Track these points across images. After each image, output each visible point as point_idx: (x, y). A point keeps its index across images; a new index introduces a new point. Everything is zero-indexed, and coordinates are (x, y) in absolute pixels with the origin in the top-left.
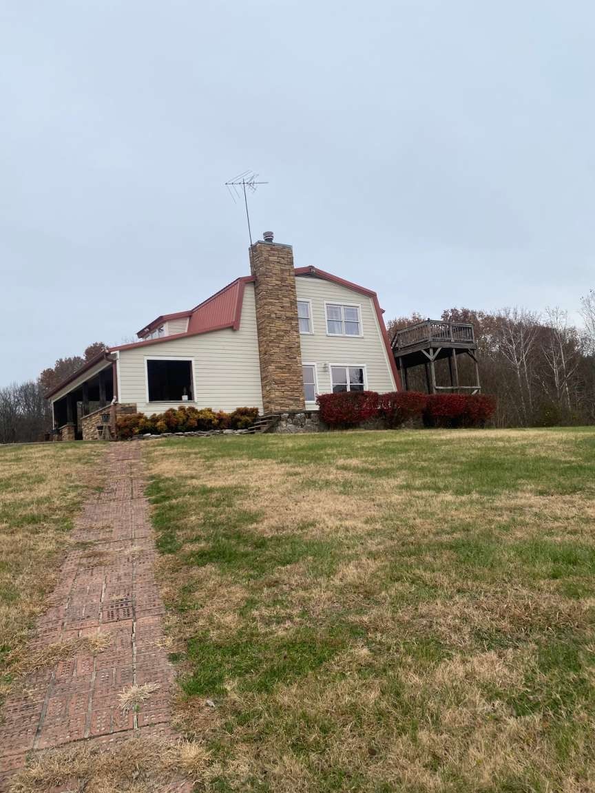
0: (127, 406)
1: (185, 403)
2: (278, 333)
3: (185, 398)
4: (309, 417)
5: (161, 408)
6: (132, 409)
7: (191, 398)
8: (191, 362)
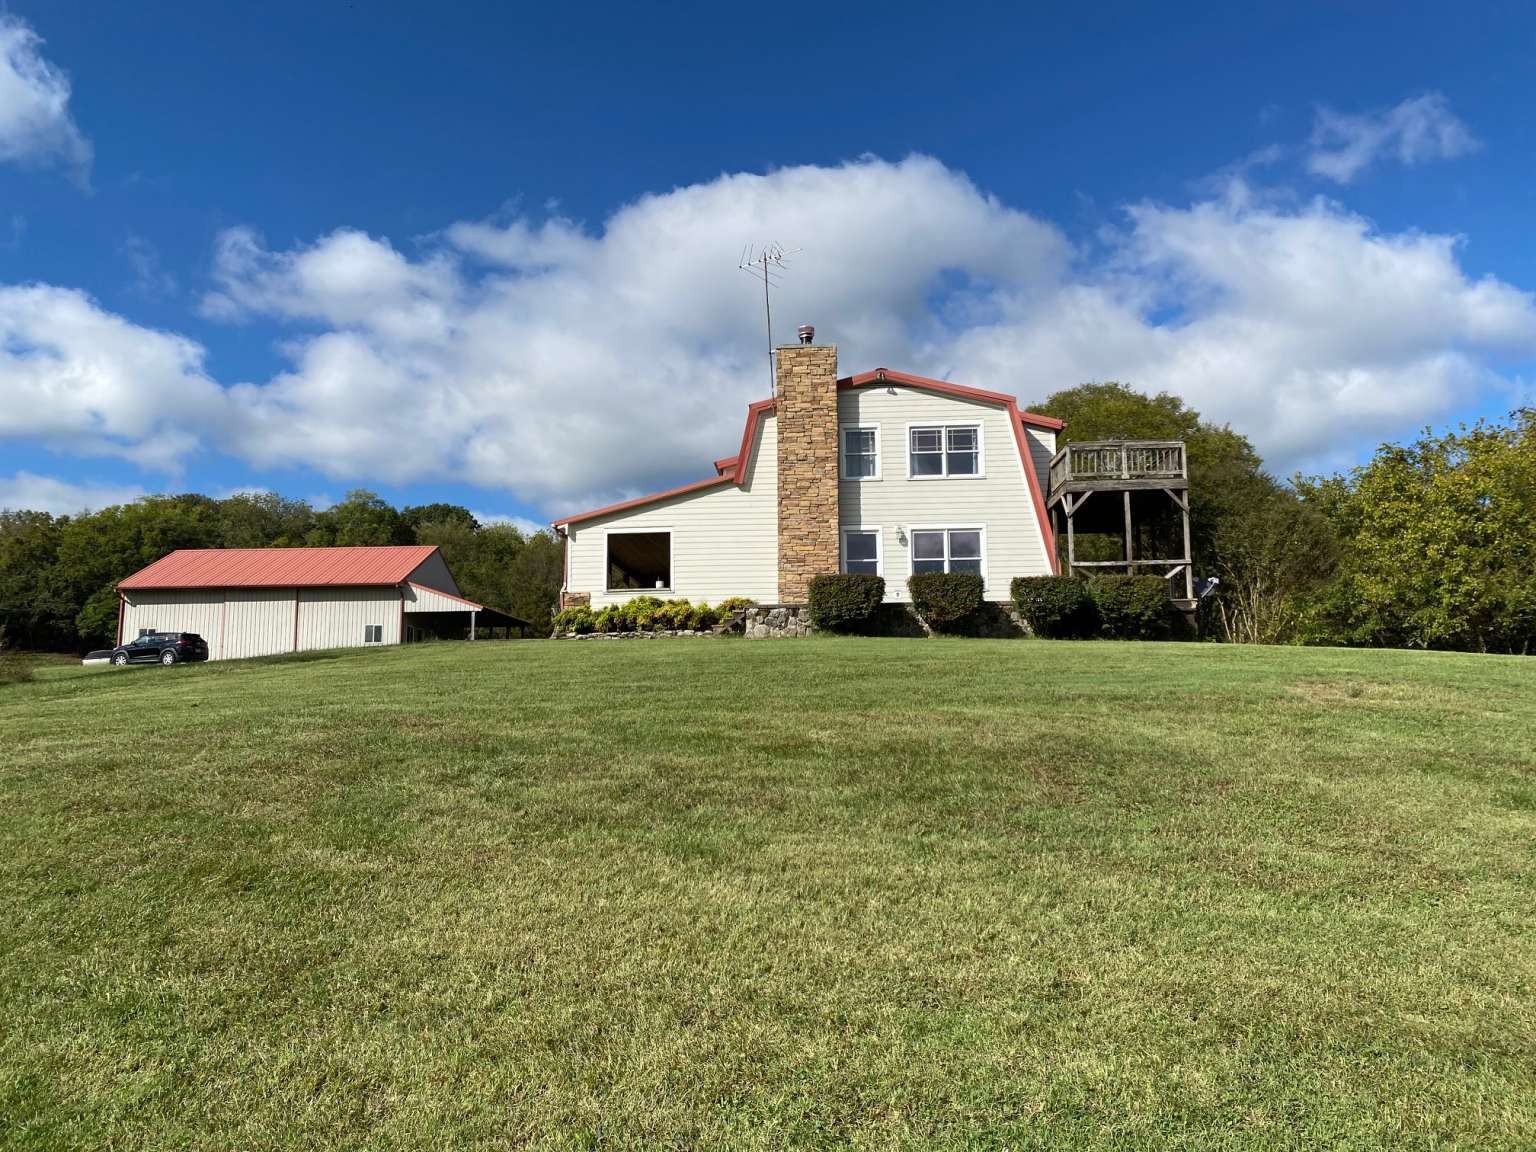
0: (578, 596)
1: (658, 593)
2: (798, 485)
3: (659, 584)
4: (795, 614)
5: (624, 599)
6: (584, 600)
7: (667, 584)
8: (668, 534)
